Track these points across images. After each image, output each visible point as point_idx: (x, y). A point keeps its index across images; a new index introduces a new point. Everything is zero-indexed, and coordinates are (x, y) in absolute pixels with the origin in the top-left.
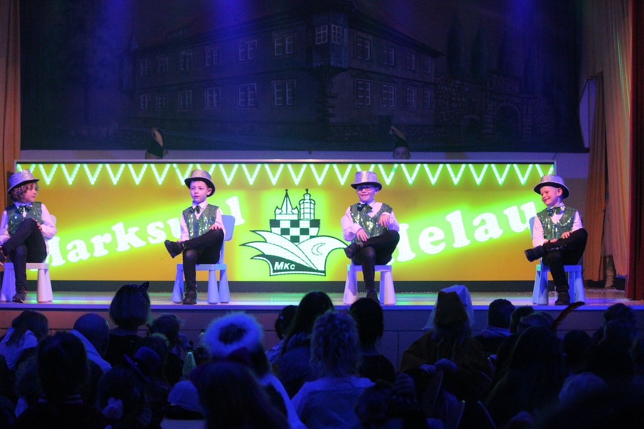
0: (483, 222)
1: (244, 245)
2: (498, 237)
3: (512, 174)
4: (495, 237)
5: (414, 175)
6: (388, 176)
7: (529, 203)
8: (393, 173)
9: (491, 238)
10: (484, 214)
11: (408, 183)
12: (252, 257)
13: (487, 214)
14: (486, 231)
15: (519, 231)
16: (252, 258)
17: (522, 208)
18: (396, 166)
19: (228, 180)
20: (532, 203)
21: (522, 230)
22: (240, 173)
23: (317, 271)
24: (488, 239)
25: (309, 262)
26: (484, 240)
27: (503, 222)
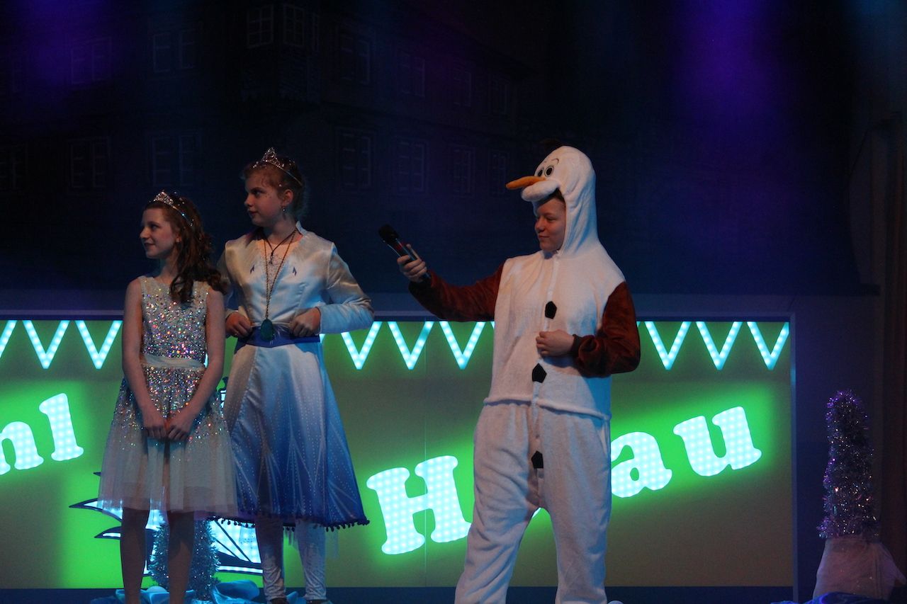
0: (627, 453)
1: (81, 505)
2: (661, 486)
3: (693, 345)
4: (654, 488)
5: (471, 346)
6: (411, 348)
7: (732, 410)
8: (421, 343)
9: (645, 488)
10: (629, 435)
11: (457, 365)
12: (100, 532)
13: (637, 434)
14: (635, 475)
15: (709, 474)
16: (100, 536)
17: (716, 420)
18: (429, 325)
19: (46, 358)
20: (740, 409)
21: (717, 472)
22: (73, 342)
23: (249, 564)
24: (637, 492)
25: (229, 544)
26: (630, 495)
27: (673, 452)
